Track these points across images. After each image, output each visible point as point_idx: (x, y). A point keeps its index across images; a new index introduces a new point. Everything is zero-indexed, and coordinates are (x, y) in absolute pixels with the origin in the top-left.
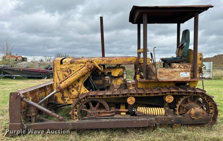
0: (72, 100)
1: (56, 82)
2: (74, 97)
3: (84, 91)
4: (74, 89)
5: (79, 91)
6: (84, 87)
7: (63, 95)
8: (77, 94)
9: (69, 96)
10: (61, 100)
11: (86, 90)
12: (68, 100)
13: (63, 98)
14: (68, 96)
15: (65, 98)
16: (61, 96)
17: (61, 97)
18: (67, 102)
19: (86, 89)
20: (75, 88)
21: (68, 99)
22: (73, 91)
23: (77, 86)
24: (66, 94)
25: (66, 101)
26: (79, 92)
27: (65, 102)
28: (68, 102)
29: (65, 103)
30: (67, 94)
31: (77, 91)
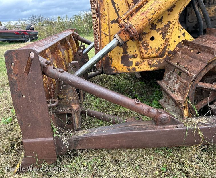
0: (146, 62)
1: (107, 17)
2: (155, 55)
3: (179, 37)
4: (155, 34)
5: (167, 36)
6: (180, 26)
7: (125, 52)
8: (163, 47)
9: (141, 52)
10: (120, 64)
11: (184, 34)
12: (137, 64)
13: (125, 59)
14: (138, 53)
15: (130, 60)
16: (121, 55)
17: (122, 58)
18: (134, 69)
19: (184, 31)
20: (158, 31)
21: (138, 59)
22: (153, 39)
23: (166, 23)
24: (132, 49)
25: (134, 65)
26: (168, 39)
27: (131, 68)
28: (137, 67)
29: (129, 70)
30: (136, 49)
31: (164, 38)
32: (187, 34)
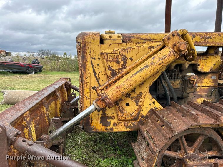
0: (123, 124)
2: (130, 118)
3: (150, 105)
4: (129, 101)
5: (140, 104)
6: (151, 96)
7: (104, 114)
8: (136, 112)
9: (118, 115)
10: (99, 124)
11: (154, 103)
12: (114, 125)
13: (104, 120)
14: (115, 115)
15: (109, 120)
16: (101, 116)
17: (101, 118)
18: (112, 129)
19: (154, 100)
20: (132, 99)
21: (115, 121)
22: (127, 105)
23: (138, 93)
24: (110, 112)
25: (111, 126)
26: (140, 106)
27: (109, 128)
28: (114, 128)
29: (107, 129)
31: (137, 105)
32: (156, 102)
